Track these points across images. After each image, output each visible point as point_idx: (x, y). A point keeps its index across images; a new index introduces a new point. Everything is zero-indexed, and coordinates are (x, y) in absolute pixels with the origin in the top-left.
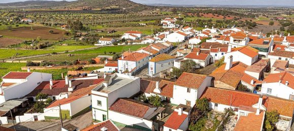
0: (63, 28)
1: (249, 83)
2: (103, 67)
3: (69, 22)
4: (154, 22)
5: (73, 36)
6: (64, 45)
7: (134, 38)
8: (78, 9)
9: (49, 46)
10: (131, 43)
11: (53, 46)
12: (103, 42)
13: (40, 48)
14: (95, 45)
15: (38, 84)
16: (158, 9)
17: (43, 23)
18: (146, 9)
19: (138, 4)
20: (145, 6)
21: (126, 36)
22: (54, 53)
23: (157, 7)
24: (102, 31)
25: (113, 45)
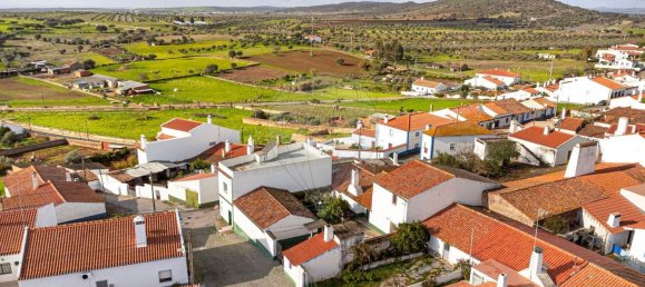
0: (368, 57)
1: (603, 220)
2: (350, 135)
3: (379, 44)
4: (576, 52)
5: (375, 73)
6: (347, 87)
7: (492, 86)
8: (428, 18)
9: (321, 87)
10: (476, 95)
11: (327, 89)
12: (420, 87)
13: (303, 90)
14: (403, 93)
15: (211, 144)
16: (625, 22)
17: (337, 45)
18: (591, 21)
19: (573, 8)
20: (591, 13)
21: (478, 80)
22: (314, 101)
23: (626, 17)
24: (441, 67)
25: (433, 97)
